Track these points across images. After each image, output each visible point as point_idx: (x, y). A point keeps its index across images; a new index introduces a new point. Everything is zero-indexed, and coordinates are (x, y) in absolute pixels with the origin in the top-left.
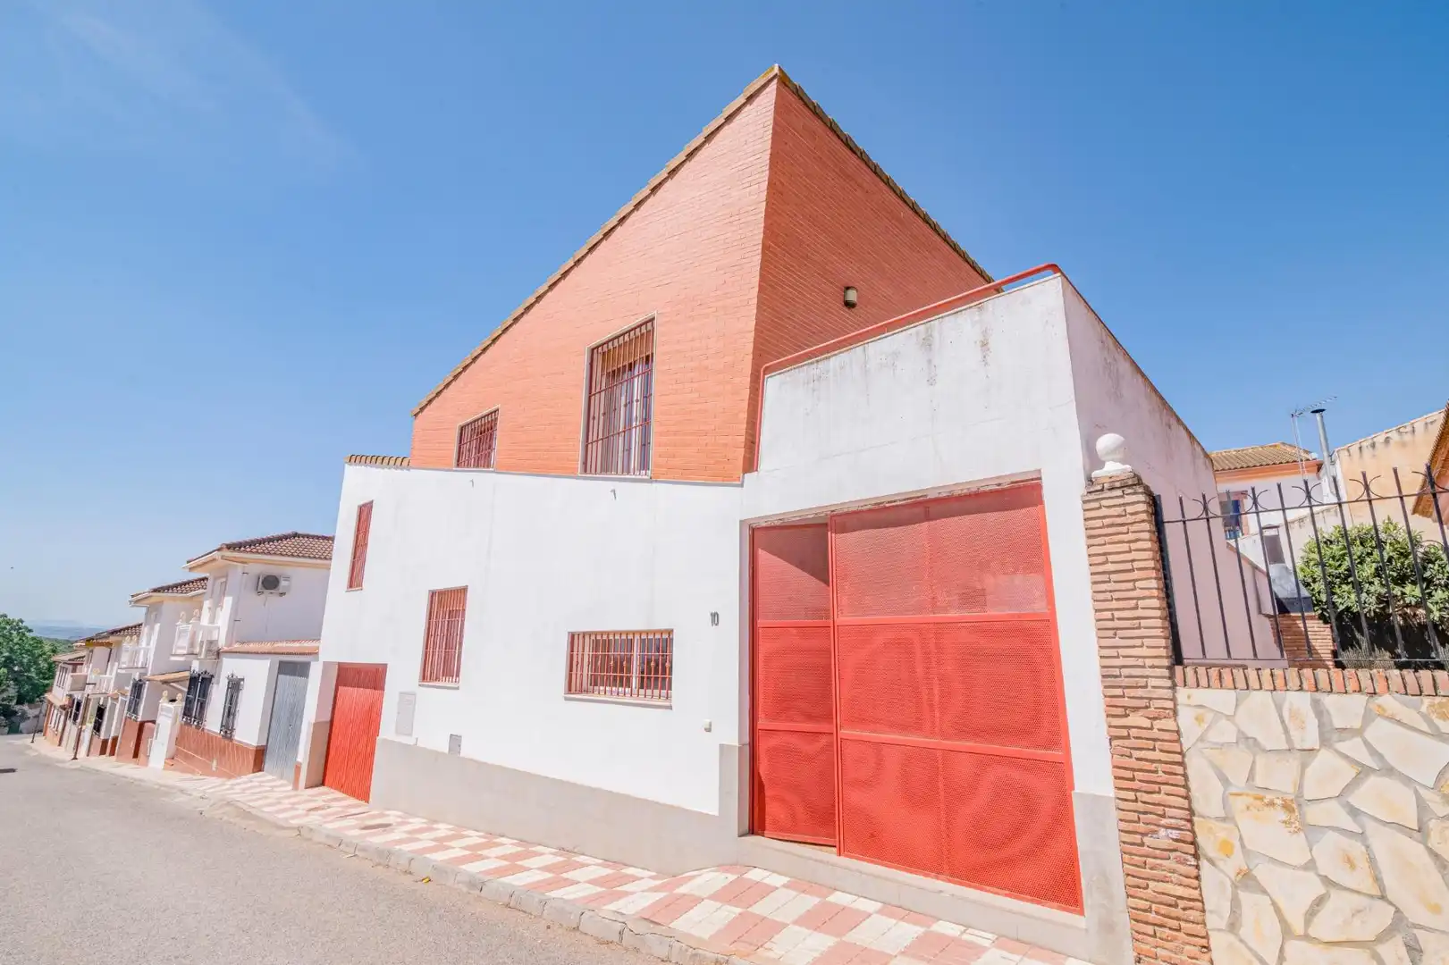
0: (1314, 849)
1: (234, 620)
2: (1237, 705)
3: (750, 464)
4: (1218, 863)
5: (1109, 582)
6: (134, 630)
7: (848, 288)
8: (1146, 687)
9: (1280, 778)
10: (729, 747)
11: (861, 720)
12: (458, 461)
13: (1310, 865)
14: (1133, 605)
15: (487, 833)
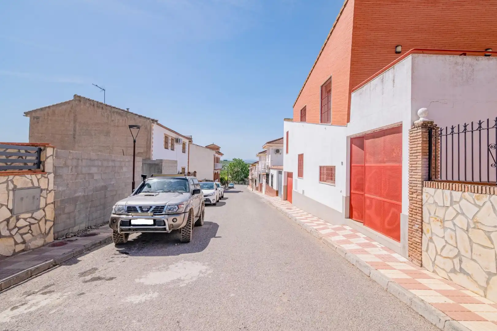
0: (445, 233)
1: (271, 161)
2: (435, 193)
3: (348, 121)
4: (426, 234)
5: (412, 156)
6: (257, 162)
7: (396, 47)
8: (417, 186)
9: (440, 213)
10: (344, 196)
11: (370, 192)
12: (301, 119)
13: (443, 237)
14: (416, 163)
15: (319, 218)
